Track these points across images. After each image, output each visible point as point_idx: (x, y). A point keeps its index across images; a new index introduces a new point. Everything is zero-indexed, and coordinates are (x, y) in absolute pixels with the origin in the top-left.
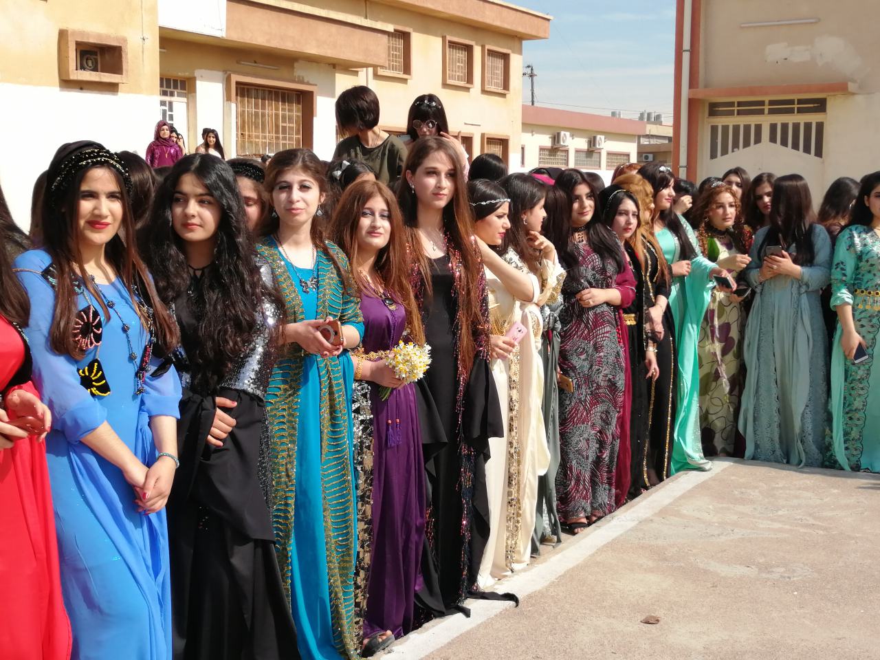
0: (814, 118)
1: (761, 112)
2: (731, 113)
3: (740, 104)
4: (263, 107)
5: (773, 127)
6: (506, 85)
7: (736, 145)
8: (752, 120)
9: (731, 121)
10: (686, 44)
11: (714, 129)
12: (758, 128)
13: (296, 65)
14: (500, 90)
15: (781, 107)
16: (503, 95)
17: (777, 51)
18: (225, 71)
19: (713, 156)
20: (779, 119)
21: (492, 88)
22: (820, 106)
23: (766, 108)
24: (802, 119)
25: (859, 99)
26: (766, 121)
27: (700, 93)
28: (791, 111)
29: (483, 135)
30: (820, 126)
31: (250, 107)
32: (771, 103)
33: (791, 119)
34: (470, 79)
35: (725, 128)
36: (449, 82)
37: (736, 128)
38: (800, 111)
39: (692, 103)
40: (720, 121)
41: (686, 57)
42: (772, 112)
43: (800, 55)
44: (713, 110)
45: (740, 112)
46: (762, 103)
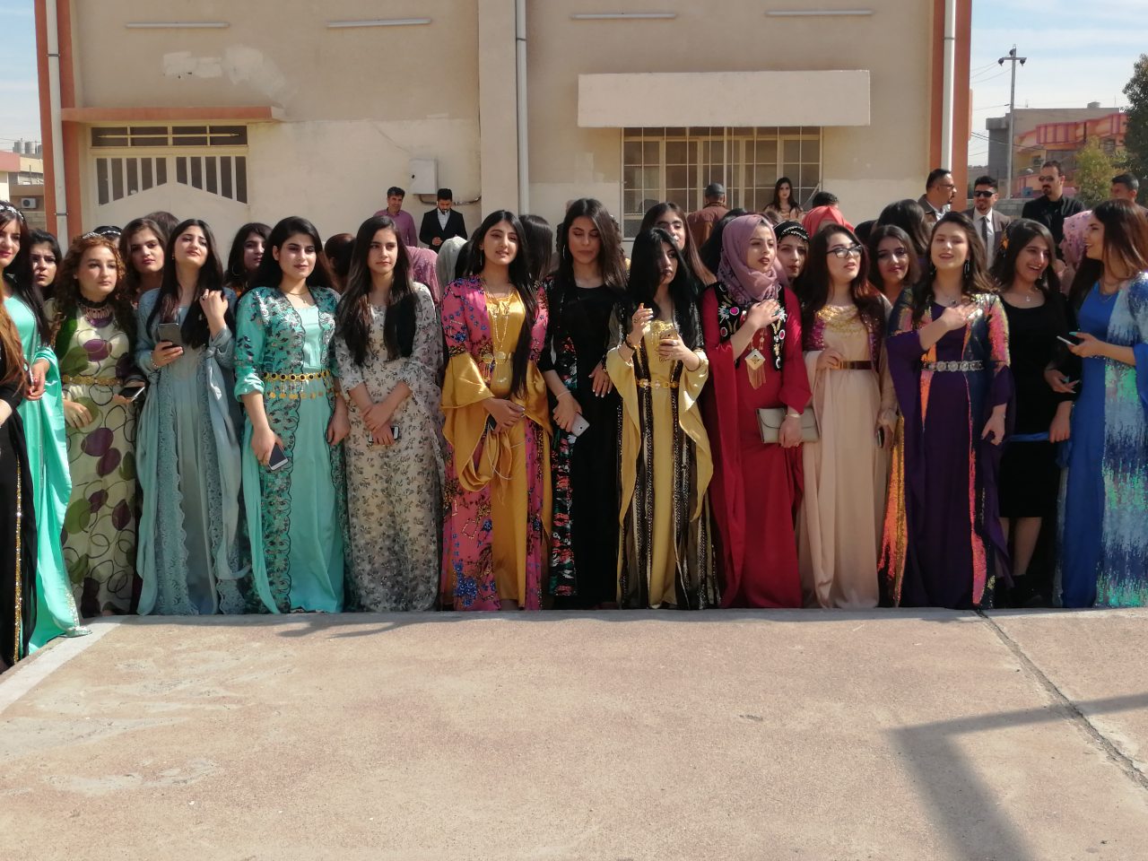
0: (233, 152)
1: (164, 142)
2: (123, 143)
3: (134, 131)
5: (181, 163)
7: (133, 186)
8: (153, 153)
9: (125, 153)
10: (53, 47)
11: (101, 164)
12: (162, 163)
15: (189, 135)
17: (178, 62)
19: (103, 199)
20: (189, 152)
22: (239, 135)
23: (170, 137)
24: (218, 152)
25: (287, 128)
26: (171, 154)
27: (77, 114)
28: (202, 142)
30: (241, 162)
32: (176, 130)
33: (203, 152)
35: (117, 163)
37: (132, 163)
38: (214, 142)
39: (67, 127)
40: (110, 153)
41: (53, 64)
42: (177, 142)
43: (208, 69)
44: (99, 137)
45: (135, 142)
46: (164, 130)
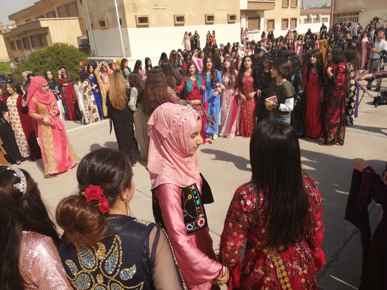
0: (356, 16)
1: (347, 15)
2: (341, 16)
3: (343, 14)
4: (252, 21)
5: (349, 18)
6: (297, 5)
7: (342, 22)
8: (345, 17)
9: (341, 17)
10: (333, 4)
11: (338, 19)
12: (346, 18)
13: (257, 12)
14: (295, 7)
15: (351, 14)
16: (296, 8)
17: (350, 4)
18: (246, 15)
20: (350, 16)
21: (293, 6)
22: (358, 14)
23: (348, 14)
24: (354, 16)
25: (365, 12)
26: (348, 17)
27: (336, 12)
28: (352, 15)
29: (291, 18)
30: (358, 17)
31: (250, 21)
33: (352, 16)
34: (288, 5)
36: (283, 6)
37: (342, 19)
38: (354, 15)
39: (334, 14)
40: (339, 17)
41: (333, 6)
42: (349, 15)
43: (354, 4)
44: (338, 15)
45: (343, 16)
46: (347, 14)
